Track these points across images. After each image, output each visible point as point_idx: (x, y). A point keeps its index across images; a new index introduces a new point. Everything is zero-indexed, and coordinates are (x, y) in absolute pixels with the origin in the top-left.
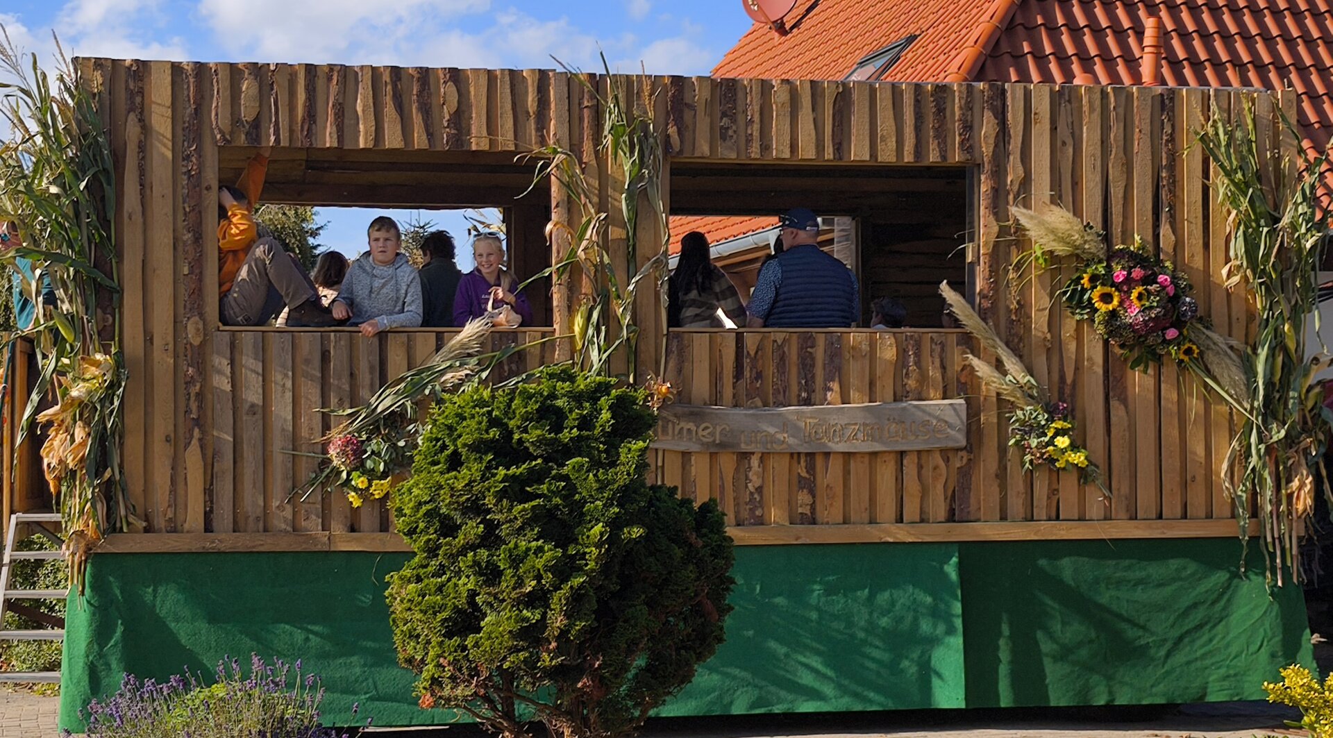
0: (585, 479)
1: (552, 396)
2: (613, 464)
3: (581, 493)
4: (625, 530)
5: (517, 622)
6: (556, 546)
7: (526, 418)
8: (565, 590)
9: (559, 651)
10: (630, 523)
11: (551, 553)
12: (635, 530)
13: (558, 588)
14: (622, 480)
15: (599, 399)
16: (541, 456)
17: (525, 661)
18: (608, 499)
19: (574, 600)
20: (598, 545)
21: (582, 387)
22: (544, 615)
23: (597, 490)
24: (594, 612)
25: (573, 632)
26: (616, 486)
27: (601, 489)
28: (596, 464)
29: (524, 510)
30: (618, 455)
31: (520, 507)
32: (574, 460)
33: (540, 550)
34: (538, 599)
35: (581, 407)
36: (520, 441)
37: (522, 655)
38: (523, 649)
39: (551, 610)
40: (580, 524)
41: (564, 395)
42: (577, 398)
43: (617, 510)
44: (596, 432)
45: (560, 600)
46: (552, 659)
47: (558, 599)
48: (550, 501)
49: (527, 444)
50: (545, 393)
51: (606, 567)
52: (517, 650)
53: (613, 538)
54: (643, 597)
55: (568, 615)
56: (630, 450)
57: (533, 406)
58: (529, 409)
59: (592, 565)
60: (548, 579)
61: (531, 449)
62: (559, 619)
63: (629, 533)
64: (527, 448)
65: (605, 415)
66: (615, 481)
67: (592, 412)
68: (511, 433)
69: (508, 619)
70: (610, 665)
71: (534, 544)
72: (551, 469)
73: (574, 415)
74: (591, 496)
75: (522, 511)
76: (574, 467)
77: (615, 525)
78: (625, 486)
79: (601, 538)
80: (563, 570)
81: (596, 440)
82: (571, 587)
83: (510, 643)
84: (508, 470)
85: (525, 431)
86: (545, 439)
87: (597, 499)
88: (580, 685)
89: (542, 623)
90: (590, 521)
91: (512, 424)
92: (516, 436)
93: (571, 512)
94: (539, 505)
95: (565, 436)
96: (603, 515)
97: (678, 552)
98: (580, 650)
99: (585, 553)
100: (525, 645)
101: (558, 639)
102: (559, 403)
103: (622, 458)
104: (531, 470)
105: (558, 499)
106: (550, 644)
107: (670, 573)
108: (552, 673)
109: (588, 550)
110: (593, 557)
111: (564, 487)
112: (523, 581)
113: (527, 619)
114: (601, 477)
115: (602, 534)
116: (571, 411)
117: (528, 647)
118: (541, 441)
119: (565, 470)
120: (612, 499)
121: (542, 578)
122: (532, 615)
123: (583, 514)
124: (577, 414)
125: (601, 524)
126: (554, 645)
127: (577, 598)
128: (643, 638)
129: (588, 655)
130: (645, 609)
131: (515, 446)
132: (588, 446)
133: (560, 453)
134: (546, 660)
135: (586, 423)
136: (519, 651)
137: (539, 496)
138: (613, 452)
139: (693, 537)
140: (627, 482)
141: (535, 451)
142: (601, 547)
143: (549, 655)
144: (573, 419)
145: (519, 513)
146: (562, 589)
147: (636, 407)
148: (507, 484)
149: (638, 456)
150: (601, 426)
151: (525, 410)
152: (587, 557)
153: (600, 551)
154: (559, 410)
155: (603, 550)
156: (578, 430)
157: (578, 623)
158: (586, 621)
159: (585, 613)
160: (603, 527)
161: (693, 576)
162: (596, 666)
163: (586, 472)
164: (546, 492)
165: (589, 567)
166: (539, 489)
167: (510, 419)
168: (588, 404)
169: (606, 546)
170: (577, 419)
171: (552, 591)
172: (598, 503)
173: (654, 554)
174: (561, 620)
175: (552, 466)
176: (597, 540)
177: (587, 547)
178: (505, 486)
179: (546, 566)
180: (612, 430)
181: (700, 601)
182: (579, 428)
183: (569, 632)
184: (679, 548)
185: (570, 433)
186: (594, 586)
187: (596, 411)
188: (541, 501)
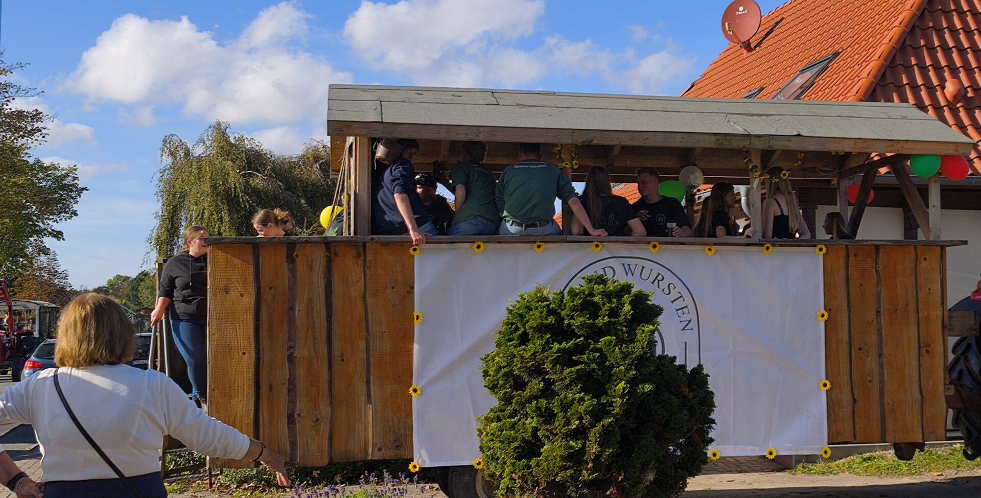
0: (613, 351)
1: (591, 294)
2: (632, 341)
3: (610, 361)
4: (640, 387)
5: (565, 449)
6: (593, 397)
7: (573, 309)
8: (599, 427)
9: (594, 470)
10: (644, 382)
11: (589, 402)
12: (647, 386)
13: (594, 426)
14: (638, 352)
15: (623, 297)
16: (583, 335)
17: (571, 476)
18: (629, 365)
19: (604, 434)
20: (622, 397)
21: (611, 288)
22: (584, 445)
23: (621, 358)
24: (619, 443)
25: (604, 456)
26: (634, 356)
27: (625, 356)
28: (620, 341)
29: (571, 372)
30: (636, 335)
31: (569, 370)
32: (606, 338)
33: (582, 399)
34: (580, 433)
35: (610, 302)
36: (569, 325)
37: (569, 472)
38: (569, 468)
39: (589, 441)
40: (609, 381)
41: (600, 294)
42: (608, 296)
43: (634, 372)
44: (621, 319)
45: (595, 434)
46: (589, 475)
47: (594, 434)
48: (589, 366)
49: (574, 327)
50: (586, 293)
51: (626, 412)
52: (565, 468)
53: (631, 392)
54: (652, 432)
55: (600, 445)
56: (643, 331)
57: (578, 301)
58: (575, 303)
59: (617, 410)
60: (587, 419)
61: (576, 331)
62: (595, 447)
63: (643, 388)
64: (573, 330)
65: (627, 307)
66: (633, 353)
67: (618, 306)
68: (563, 319)
69: (559, 447)
70: (630, 479)
71: (578, 395)
72: (590, 344)
73: (606, 308)
74: (617, 362)
75: (570, 373)
76: (605, 343)
77: (633, 383)
78: (640, 355)
79: (623, 392)
80: (598, 413)
81: (621, 324)
82: (603, 426)
83: (561, 464)
84: (561, 344)
85: (573, 318)
86: (585, 323)
87: (621, 365)
88: (608, 493)
89: (583, 450)
90: (616, 380)
91: (563, 313)
92: (566, 322)
93: (603, 375)
94: (581, 368)
95: (600, 321)
96: (625, 376)
97: (676, 401)
98: (609, 468)
99: (612, 402)
100: (571, 465)
101: (593, 461)
102: (596, 299)
103: (638, 337)
104: (576, 345)
105: (594, 365)
106: (588, 464)
107: (671, 416)
108: (589, 484)
109: (614, 400)
110: (618, 404)
111: (598, 357)
112: (570, 421)
113: (572, 447)
114: (624, 350)
115: (624, 389)
116: (604, 305)
117: (573, 466)
118: (583, 325)
119: (599, 345)
120: (631, 365)
121: (583, 419)
122: (576, 445)
123: (611, 375)
124: (608, 307)
125: (623, 382)
126: (591, 465)
127: (606, 433)
128: (652, 460)
129: (614, 472)
130: (654, 441)
131: (566, 328)
132: (615, 329)
133: (596, 333)
134: (585, 475)
135: (613, 313)
136: (567, 469)
137: (582, 363)
138: (632, 332)
139: (686, 391)
140: (642, 353)
141: (579, 331)
142: (624, 398)
143: (587, 472)
144: (605, 310)
145: (568, 374)
146: (596, 426)
147: (648, 302)
148: (559, 354)
149: (649, 336)
150: (624, 315)
151: (572, 304)
152: (614, 405)
153: (623, 401)
154: (596, 303)
155: (625, 400)
156: (608, 318)
157: (607, 450)
158: (613, 449)
159: (612, 444)
160: (625, 384)
161: (686, 418)
162: (620, 479)
163: (614, 346)
164: (586, 360)
165: (615, 411)
166: (581, 358)
167: (562, 310)
168: (615, 300)
169: (627, 397)
170: (608, 310)
171: (589, 428)
172: (622, 367)
173: (660, 403)
174: (596, 448)
175: (590, 342)
176: (620, 393)
177: (614, 398)
178: (558, 356)
179: (586, 411)
180: (632, 317)
181: (691, 435)
182: (609, 316)
183: (601, 456)
184: (677, 398)
185: (603, 320)
186: (619, 425)
187: (621, 305)
188: (582, 366)
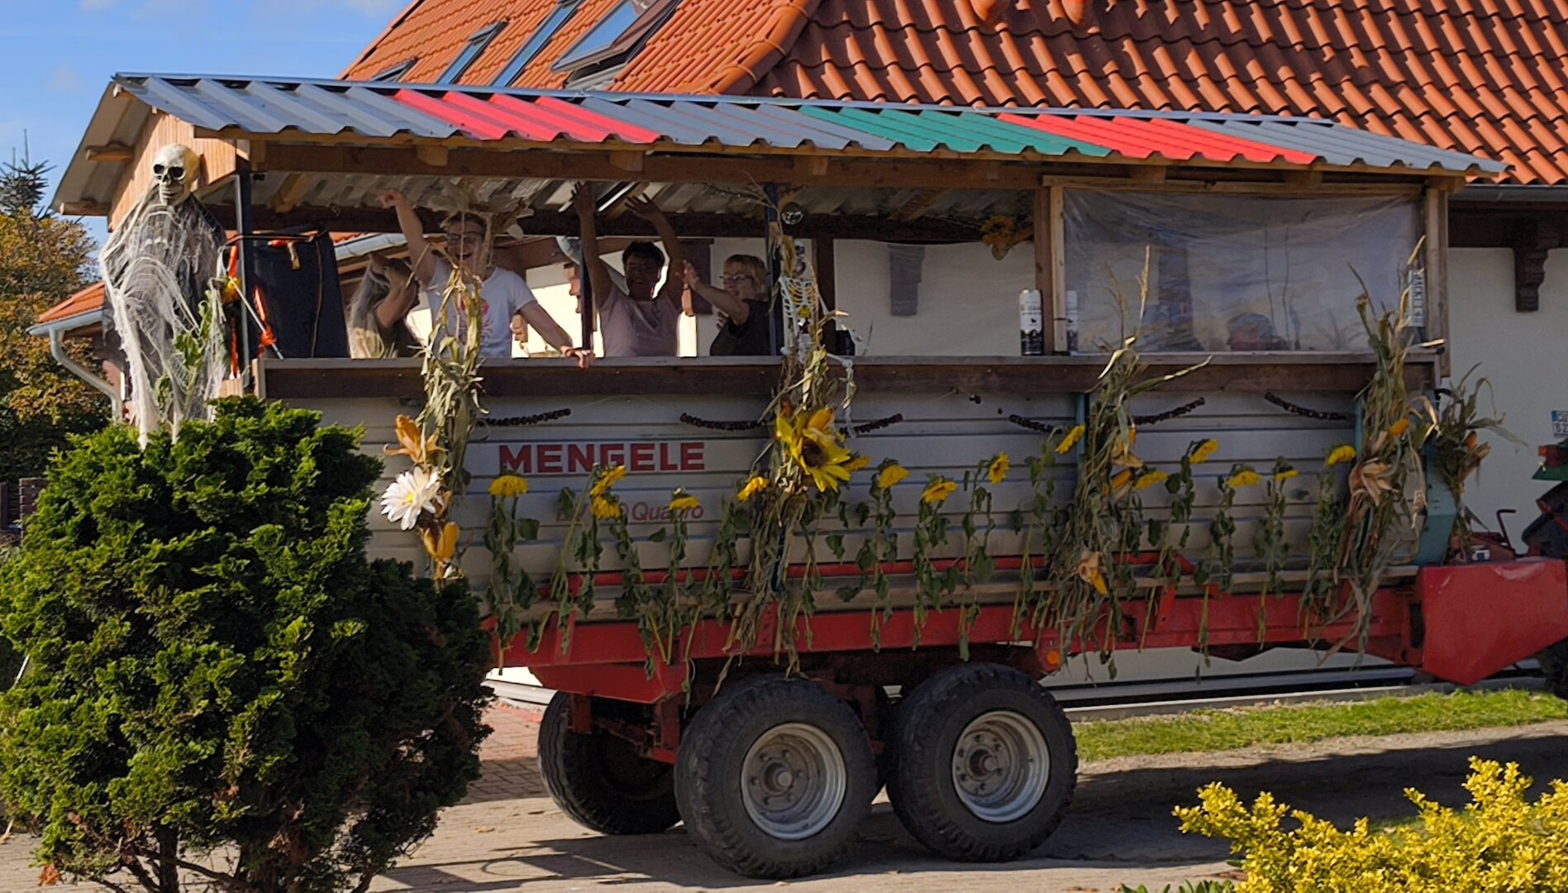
1: (230, 437)
2: (319, 533)
3: (271, 575)
4: (337, 625)
5: (180, 758)
6: (236, 651)
7: (192, 468)
8: (251, 710)
9: (241, 799)
10: (343, 616)
11: (229, 660)
12: (351, 624)
13: (239, 709)
14: (332, 554)
15: (297, 441)
16: (214, 523)
17: (192, 813)
18: (312, 582)
19: (262, 724)
20: (298, 648)
21: (273, 424)
22: (220, 748)
23: (296, 569)
24: (294, 742)
25: (262, 771)
26: (322, 564)
27: (302, 568)
28: (293, 533)
29: (190, 600)
30: (326, 520)
31: (184, 596)
32: (262, 528)
33: (213, 656)
34: (212, 725)
35: (271, 453)
36: (183, 502)
37: (188, 806)
38: (189, 797)
39: (230, 740)
40: (271, 618)
41: (247, 436)
42: (267, 440)
43: (324, 597)
44: (293, 488)
45: (243, 726)
46: (231, 810)
47: (241, 725)
48: (228, 586)
49: (193, 507)
50: (220, 433)
51: (308, 680)
52: (180, 798)
53: (319, 638)
54: (363, 718)
55: (253, 747)
56: (342, 512)
57: (202, 452)
58: (195, 456)
59: (288, 675)
60: (225, 697)
61: (200, 513)
62: (242, 753)
63: (342, 629)
64: (193, 512)
65: (307, 464)
66: (321, 556)
67: (288, 460)
68: (171, 490)
69: (167, 755)
70: (316, 815)
71: (204, 647)
72: (228, 540)
73: (261, 464)
74: (287, 578)
75: (187, 601)
76: (262, 538)
77: (322, 619)
78: (336, 563)
79: (302, 637)
80: (247, 684)
81: (294, 498)
82: (259, 708)
83: (171, 789)
84: (166, 543)
85: (190, 487)
86: (219, 498)
87: (295, 583)
88: (272, 845)
89: (217, 761)
90: (286, 614)
91: (171, 477)
92: (177, 496)
93: (257, 604)
94: (211, 592)
95: (249, 494)
96: (304, 605)
97: (413, 655)
98: (273, 794)
99: (279, 659)
100: (193, 790)
101: (240, 781)
102: (240, 446)
103: (331, 524)
104: (199, 544)
105: (239, 584)
106: (229, 787)
107: (402, 684)
108: (231, 828)
109: (282, 655)
110: (291, 664)
111: (247, 567)
112: (188, 700)
113: (195, 755)
114: (302, 552)
115: (302, 632)
116: (257, 458)
117: (197, 794)
118: (214, 502)
119: (249, 542)
120: (317, 583)
121: (217, 696)
122: (202, 749)
123: (277, 605)
124: (266, 462)
125: (301, 618)
126: (234, 789)
127: (267, 723)
128: (362, 775)
129: (284, 803)
130: (367, 737)
131: (177, 509)
132: (282, 508)
133: (240, 518)
134: (223, 811)
135: (278, 475)
136: (184, 799)
137: (210, 580)
138: (319, 516)
139: (434, 634)
140: (339, 557)
141: (205, 515)
142: (302, 650)
143: (227, 804)
144: (261, 470)
145: (183, 604)
146: (245, 710)
147: (352, 451)
148: (164, 564)
149: (355, 521)
150: (300, 479)
151: (189, 458)
152: (282, 664)
153: (301, 656)
154: (240, 458)
155: (305, 654)
156: (267, 485)
157: (269, 757)
158: (281, 755)
159: (279, 745)
160: (304, 621)
161: (434, 688)
162: (296, 817)
163: (279, 545)
164: (221, 574)
165: (284, 678)
166: (211, 570)
167: (168, 470)
168: (281, 449)
169: (310, 649)
170: (266, 470)
171: (230, 714)
172: (296, 588)
173: (378, 658)
174: (245, 755)
175: (230, 538)
176: (295, 641)
177: (281, 650)
178: (161, 567)
179: (223, 678)
180: (317, 484)
181: (445, 722)
182: (270, 482)
183: (255, 770)
184: (414, 648)
185: (256, 491)
186: (293, 706)
187: (294, 458)
188: (214, 587)
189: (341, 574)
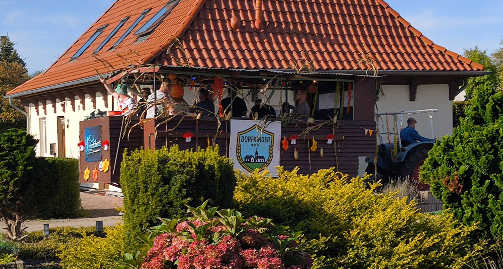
2: (26, 152)
3: (17, 159)
7: (4, 141)
9: (11, 196)
10: (29, 166)
11: (10, 172)
13: (11, 181)
15: (23, 137)
16: (8, 150)
17: (4, 197)
18: (24, 160)
20: (21, 171)
22: (8, 187)
24: (20, 186)
27: (22, 158)
28: (21, 152)
30: (27, 150)
31: (2, 162)
32: (16, 151)
33: (7, 172)
34: (7, 183)
35: (18, 139)
36: (3, 147)
38: (3, 195)
39: (10, 186)
42: (17, 136)
43: (26, 163)
47: (11, 183)
48: (10, 161)
51: (23, 176)
53: (25, 169)
54: (33, 183)
55: (14, 187)
56: (30, 148)
57: (6, 138)
60: (9, 178)
61: (6, 149)
63: (29, 168)
65: (24, 140)
66: (25, 156)
70: (25, 198)
71: (6, 171)
76: (16, 153)
77: (25, 166)
78: (28, 157)
80: (12, 177)
81: (22, 146)
82: (15, 180)
85: (4, 144)
87: (21, 160)
89: (8, 189)
93: (15, 163)
95: (14, 145)
96: (22, 164)
97: (42, 173)
98: (17, 194)
99: (18, 173)
100: (4, 193)
101: (11, 192)
102: (13, 137)
104: (5, 154)
105: (12, 160)
107: (40, 177)
108: (10, 200)
111: (13, 157)
112: (3, 179)
113: (4, 188)
114: (22, 155)
115: (22, 168)
116: (16, 139)
118: (8, 147)
119: (14, 154)
123: (18, 164)
126: (10, 194)
127: (16, 183)
129: (19, 196)
130: (34, 186)
132: (20, 148)
133: (13, 149)
134: (9, 197)
137: (7, 160)
139: (47, 169)
149: (32, 150)
150: (23, 143)
154: (13, 139)
157: (16, 188)
158: (18, 188)
159: (18, 186)
160: (22, 166)
162: (21, 198)
163: (19, 154)
164: (9, 158)
166: (7, 158)
168: (20, 138)
169: (23, 171)
170: (17, 141)
174: (12, 188)
175: (11, 153)
177: (18, 171)
179: (9, 176)
180: (26, 144)
182: (18, 143)
183: (14, 190)
184: (43, 171)
186: (20, 180)
187: (22, 140)
188: (7, 161)
189: (28, 159)
